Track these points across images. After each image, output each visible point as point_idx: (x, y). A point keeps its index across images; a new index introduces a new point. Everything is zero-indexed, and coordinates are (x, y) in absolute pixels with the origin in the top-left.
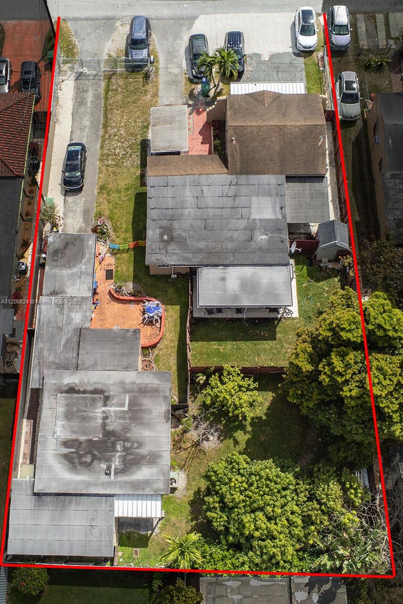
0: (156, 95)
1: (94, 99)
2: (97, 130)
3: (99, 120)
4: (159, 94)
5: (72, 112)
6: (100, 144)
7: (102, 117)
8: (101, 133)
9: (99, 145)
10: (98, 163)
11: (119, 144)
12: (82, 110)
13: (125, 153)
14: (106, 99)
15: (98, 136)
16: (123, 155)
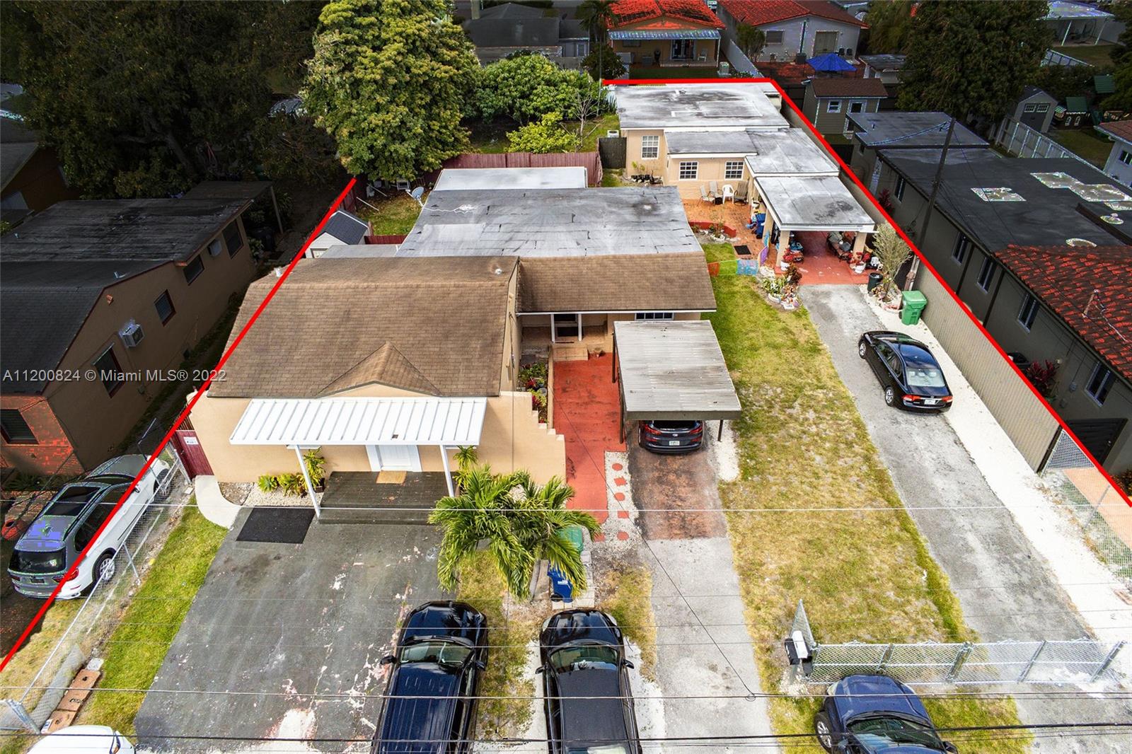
0: (749, 572)
1: (969, 559)
2: (898, 466)
3: (909, 493)
4: (735, 577)
5: (1016, 520)
6: (868, 432)
7: (903, 502)
8: (882, 460)
9: (871, 428)
10: (851, 394)
11: (814, 429)
12: (988, 524)
13: (789, 411)
14: (921, 560)
15: (886, 450)
16: (791, 407)
